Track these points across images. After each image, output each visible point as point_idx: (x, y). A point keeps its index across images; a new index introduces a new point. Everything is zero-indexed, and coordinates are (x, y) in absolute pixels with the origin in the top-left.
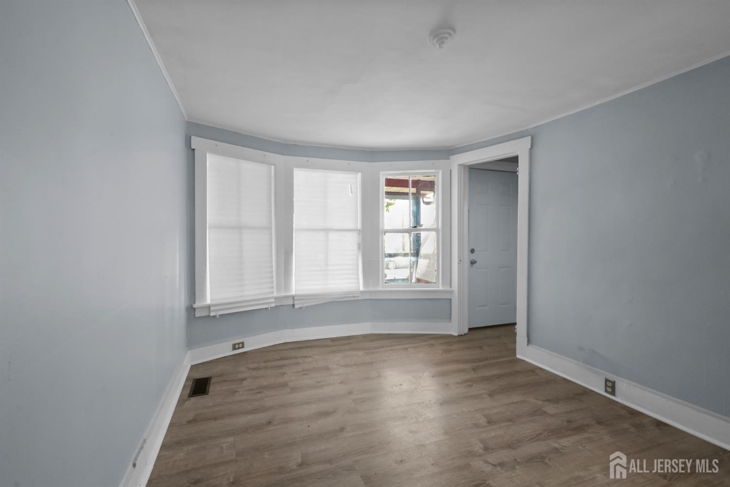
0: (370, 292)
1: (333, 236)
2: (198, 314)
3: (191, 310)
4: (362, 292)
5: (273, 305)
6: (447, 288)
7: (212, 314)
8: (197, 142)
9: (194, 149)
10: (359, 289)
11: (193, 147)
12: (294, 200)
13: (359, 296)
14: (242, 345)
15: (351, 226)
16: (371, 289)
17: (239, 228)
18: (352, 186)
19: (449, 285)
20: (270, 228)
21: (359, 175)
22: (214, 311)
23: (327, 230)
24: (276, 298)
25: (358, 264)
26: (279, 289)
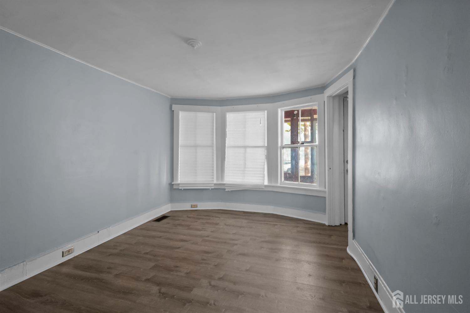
0: (273, 186)
1: (248, 150)
2: (175, 187)
3: (171, 185)
4: (266, 186)
5: (213, 188)
6: (323, 189)
7: (180, 188)
8: (175, 107)
9: (173, 111)
10: (264, 184)
11: (173, 110)
12: (227, 130)
13: (263, 188)
14: (197, 207)
15: (261, 144)
16: (273, 184)
17: (196, 146)
18: (261, 119)
19: (324, 188)
20: (213, 146)
21: (266, 111)
22: (182, 186)
23: (245, 147)
24: (215, 184)
25: (264, 168)
26: (217, 179)
